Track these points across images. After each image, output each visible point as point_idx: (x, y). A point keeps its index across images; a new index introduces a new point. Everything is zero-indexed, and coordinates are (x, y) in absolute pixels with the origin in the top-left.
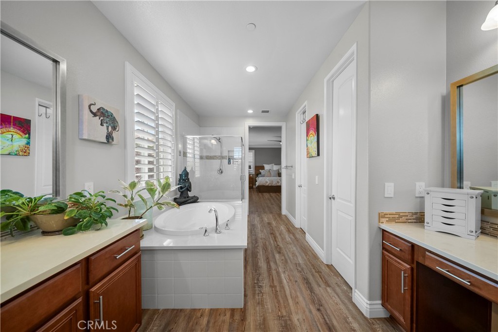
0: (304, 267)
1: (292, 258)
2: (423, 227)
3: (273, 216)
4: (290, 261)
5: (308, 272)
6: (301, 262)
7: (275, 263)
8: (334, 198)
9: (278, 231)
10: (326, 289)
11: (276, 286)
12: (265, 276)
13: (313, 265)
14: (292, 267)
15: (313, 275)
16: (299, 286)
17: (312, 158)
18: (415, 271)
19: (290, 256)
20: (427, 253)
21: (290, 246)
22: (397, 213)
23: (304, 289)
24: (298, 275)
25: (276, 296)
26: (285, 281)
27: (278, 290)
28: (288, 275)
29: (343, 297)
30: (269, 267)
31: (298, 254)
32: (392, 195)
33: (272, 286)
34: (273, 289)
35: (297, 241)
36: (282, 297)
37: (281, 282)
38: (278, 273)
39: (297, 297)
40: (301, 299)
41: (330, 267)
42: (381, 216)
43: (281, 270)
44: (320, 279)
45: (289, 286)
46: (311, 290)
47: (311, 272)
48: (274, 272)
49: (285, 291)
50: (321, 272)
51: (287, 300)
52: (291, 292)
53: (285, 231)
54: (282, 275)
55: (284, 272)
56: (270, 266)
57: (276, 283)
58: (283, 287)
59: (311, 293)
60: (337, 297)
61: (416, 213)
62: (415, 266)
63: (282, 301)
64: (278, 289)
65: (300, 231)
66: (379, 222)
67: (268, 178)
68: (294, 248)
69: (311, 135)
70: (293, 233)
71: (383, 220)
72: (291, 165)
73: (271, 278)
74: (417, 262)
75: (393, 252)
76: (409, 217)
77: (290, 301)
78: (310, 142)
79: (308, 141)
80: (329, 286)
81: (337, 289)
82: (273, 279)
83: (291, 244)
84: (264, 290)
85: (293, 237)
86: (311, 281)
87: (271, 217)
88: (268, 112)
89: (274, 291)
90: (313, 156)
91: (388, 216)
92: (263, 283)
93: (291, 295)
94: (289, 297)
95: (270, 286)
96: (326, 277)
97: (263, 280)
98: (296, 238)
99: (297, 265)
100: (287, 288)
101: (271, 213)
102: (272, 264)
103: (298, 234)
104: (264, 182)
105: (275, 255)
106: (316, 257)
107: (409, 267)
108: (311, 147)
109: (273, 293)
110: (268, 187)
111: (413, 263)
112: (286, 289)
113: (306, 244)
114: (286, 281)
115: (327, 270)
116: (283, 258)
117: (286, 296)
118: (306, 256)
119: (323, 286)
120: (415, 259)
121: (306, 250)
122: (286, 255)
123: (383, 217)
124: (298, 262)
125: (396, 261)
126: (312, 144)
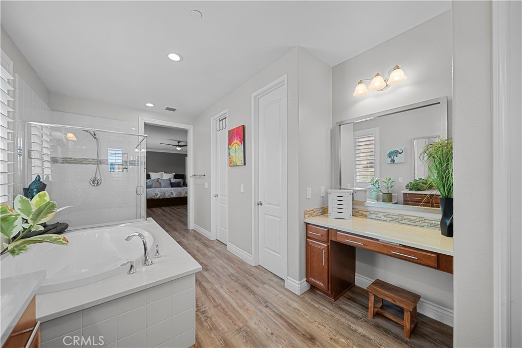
0: (238, 275)
1: (222, 271)
2: (328, 216)
3: (179, 233)
4: (222, 274)
5: (243, 278)
6: (232, 272)
7: (208, 281)
8: (261, 204)
9: (193, 248)
10: (264, 287)
11: (220, 304)
12: (203, 299)
13: (244, 271)
14: (226, 280)
15: (248, 280)
16: (241, 294)
17: (237, 167)
18: (330, 247)
19: (220, 269)
20: (338, 233)
21: (215, 260)
22: (313, 210)
23: (247, 295)
24: (235, 284)
25: (226, 313)
26: (227, 296)
27: (224, 307)
28: (227, 289)
29: (278, 288)
30: (203, 289)
31: (226, 266)
32: (310, 197)
33: (216, 306)
34: (219, 308)
35: (220, 253)
36: (231, 311)
37: (222, 298)
38: (215, 290)
39: (244, 305)
40: (248, 304)
41: (259, 267)
42: (306, 213)
43: (217, 286)
44: (255, 280)
45: (232, 299)
46: (252, 292)
47: (245, 277)
48: (211, 292)
49: (231, 305)
50: (254, 275)
51: (237, 311)
52: (237, 303)
53: (201, 246)
54: (221, 291)
55: (222, 287)
56: (203, 287)
57: (219, 301)
58: (227, 302)
59: (254, 295)
60: (274, 290)
61: (321, 208)
62: (329, 244)
63: (233, 316)
64: (223, 305)
65: (217, 243)
66: (304, 218)
67: (158, 189)
68: (220, 261)
69: (235, 145)
70: (211, 247)
71: (307, 216)
72: (203, 174)
73: (211, 299)
74: (331, 241)
75: (315, 237)
76: (318, 212)
77: (240, 311)
78: (234, 151)
79: (230, 150)
80: (265, 283)
81: (272, 283)
82: (213, 299)
83: (214, 258)
84: (210, 313)
85: (213, 251)
86: (249, 286)
87: (178, 235)
88: (174, 110)
89: (221, 310)
90: (238, 164)
91: (309, 213)
92: (206, 307)
93: (238, 305)
94: (238, 308)
95: (214, 306)
96: (260, 277)
97: (203, 305)
98: (217, 251)
99: (231, 275)
100: (231, 300)
101: (175, 230)
102: (205, 284)
103: (217, 246)
104: (153, 194)
105: (203, 273)
106: (243, 263)
107: (326, 245)
108: (236, 156)
109: (220, 312)
110: (159, 200)
111: (328, 242)
112: (231, 303)
113: (229, 253)
114: (228, 294)
115: (257, 271)
116: (213, 274)
117: (234, 309)
118: (234, 264)
119: (260, 285)
120: (330, 239)
121: (231, 259)
122: (215, 270)
123: (306, 214)
124: (230, 273)
125: (317, 244)
126: (237, 154)
